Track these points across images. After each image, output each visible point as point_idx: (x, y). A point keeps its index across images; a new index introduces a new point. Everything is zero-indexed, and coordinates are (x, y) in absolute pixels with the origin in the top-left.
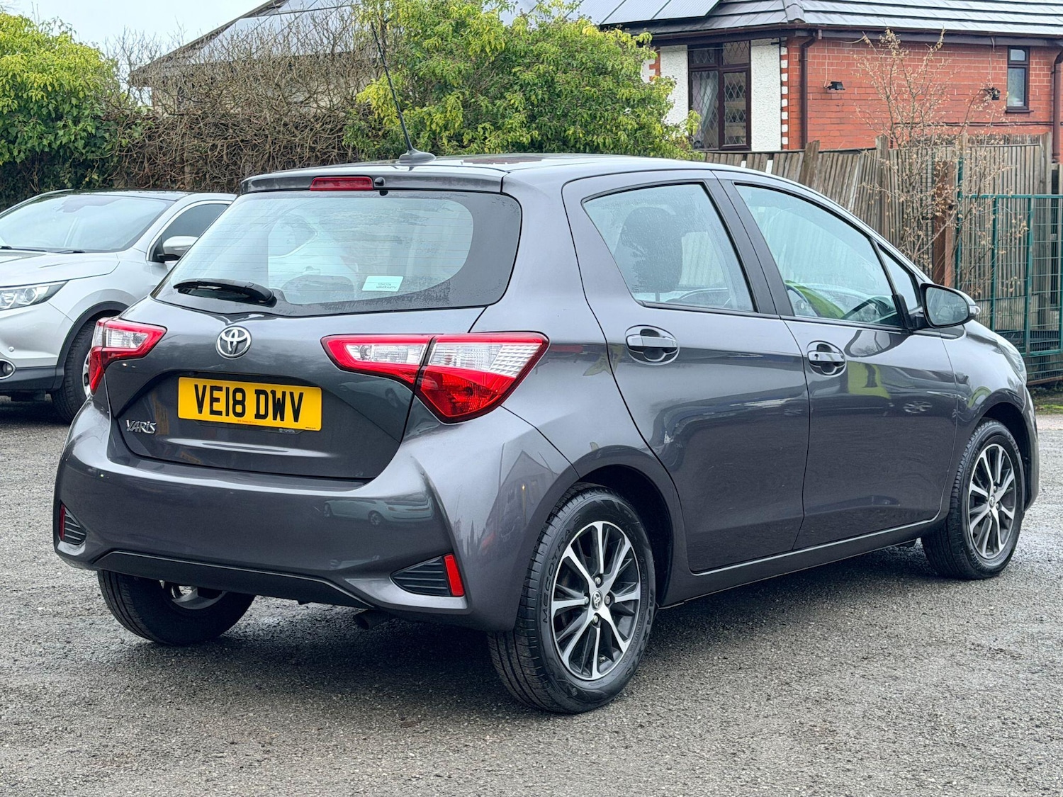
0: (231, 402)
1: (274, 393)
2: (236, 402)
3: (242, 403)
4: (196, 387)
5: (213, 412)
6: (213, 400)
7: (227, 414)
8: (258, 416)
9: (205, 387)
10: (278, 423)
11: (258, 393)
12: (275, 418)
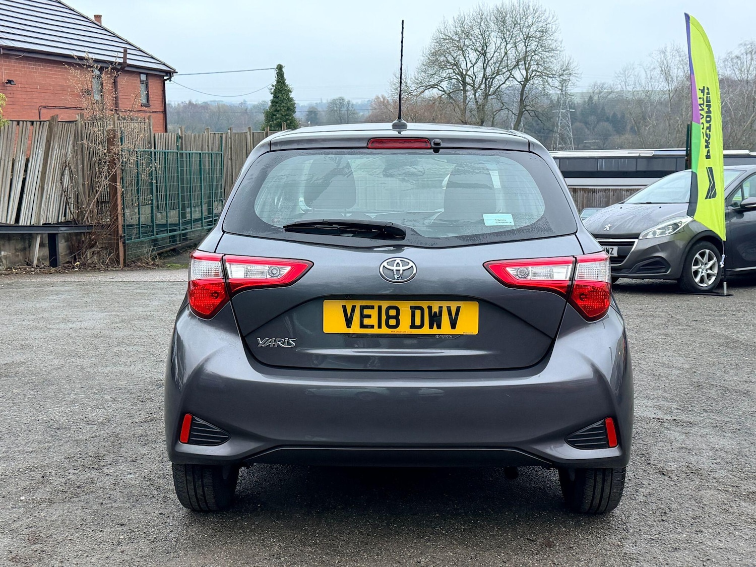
0: (384, 317)
1: (430, 308)
2: (389, 317)
3: (396, 317)
4: (344, 308)
5: (362, 326)
6: (363, 316)
7: (380, 326)
8: (413, 326)
9: (354, 308)
10: (435, 331)
11: (413, 309)
12: (431, 327)
